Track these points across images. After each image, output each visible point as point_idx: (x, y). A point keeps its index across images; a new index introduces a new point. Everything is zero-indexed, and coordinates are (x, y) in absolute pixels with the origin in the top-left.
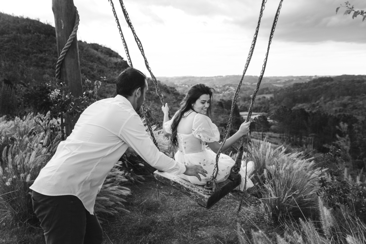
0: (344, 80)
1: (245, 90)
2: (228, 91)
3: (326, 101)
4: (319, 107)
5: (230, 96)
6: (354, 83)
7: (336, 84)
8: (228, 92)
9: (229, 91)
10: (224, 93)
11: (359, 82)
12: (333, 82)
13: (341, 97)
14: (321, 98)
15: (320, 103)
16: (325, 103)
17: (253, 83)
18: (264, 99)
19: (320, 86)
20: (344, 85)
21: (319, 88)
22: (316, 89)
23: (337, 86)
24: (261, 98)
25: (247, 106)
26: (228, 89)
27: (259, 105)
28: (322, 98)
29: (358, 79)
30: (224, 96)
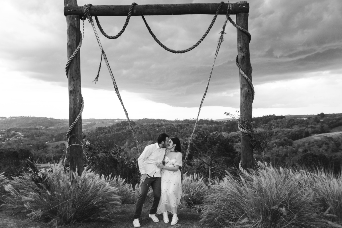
0: (145, 124)
1: (38, 136)
2: (14, 137)
3: (130, 146)
4: (124, 154)
5: (16, 144)
6: (155, 127)
7: (138, 128)
8: (14, 139)
9: (16, 137)
10: (9, 140)
11: (158, 126)
12: (136, 126)
13: (144, 142)
14: (125, 143)
15: (125, 149)
16: (130, 148)
17: (48, 127)
18: (63, 146)
19: (124, 131)
20: (146, 130)
21: (123, 132)
22: (120, 134)
23: (139, 130)
24: (59, 145)
25: (41, 156)
26: (14, 135)
27: (57, 154)
28: (127, 143)
29: (157, 123)
30: (9, 144)
